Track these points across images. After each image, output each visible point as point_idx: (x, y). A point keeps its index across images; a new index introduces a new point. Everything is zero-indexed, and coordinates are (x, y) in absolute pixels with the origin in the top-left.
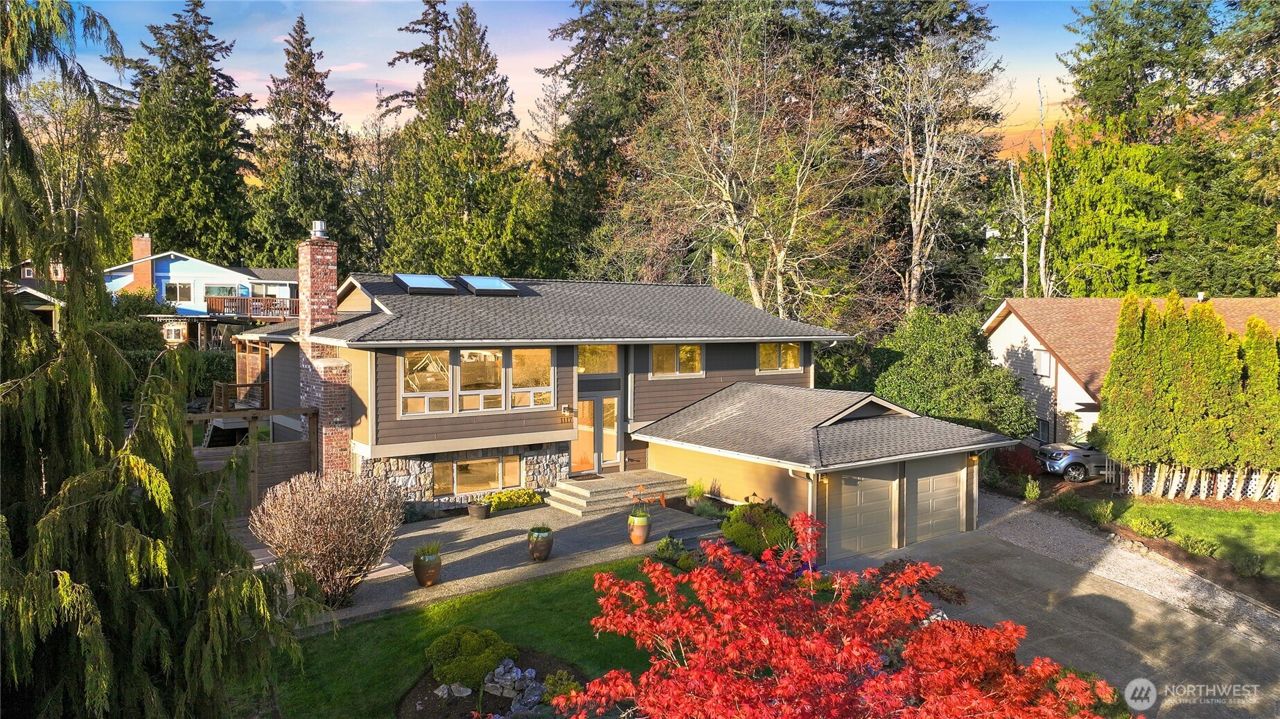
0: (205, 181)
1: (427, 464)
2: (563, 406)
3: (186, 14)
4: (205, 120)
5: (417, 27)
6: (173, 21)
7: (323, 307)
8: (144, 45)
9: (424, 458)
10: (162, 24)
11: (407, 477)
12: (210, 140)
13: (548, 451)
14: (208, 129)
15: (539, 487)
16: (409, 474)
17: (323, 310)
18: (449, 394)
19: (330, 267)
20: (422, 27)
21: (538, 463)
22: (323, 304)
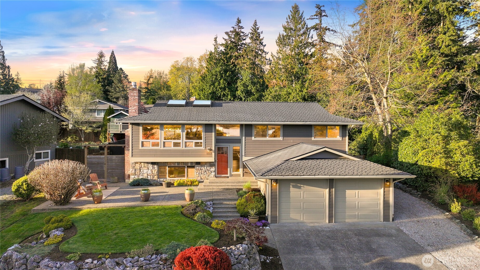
0: (224, 80)
1: (155, 166)
2: (208, 148)
3: (236, 26)
4: (226, 59)
5: (313, 17)
6: (232, 29)
7: (133, 111)
8: (223, 38)
9: (153, 163)
10: (229, 31)
11: (147, 170)
12: (227, 66)
13: (206, 166)
14: (227, 62)
15: (201, 179)
16: (148, 169)
17: (133, 112)
18: (159, 141)
19: (136, 97)
20: (315, 17)
21: (201, 170)
22: (133, 110)
